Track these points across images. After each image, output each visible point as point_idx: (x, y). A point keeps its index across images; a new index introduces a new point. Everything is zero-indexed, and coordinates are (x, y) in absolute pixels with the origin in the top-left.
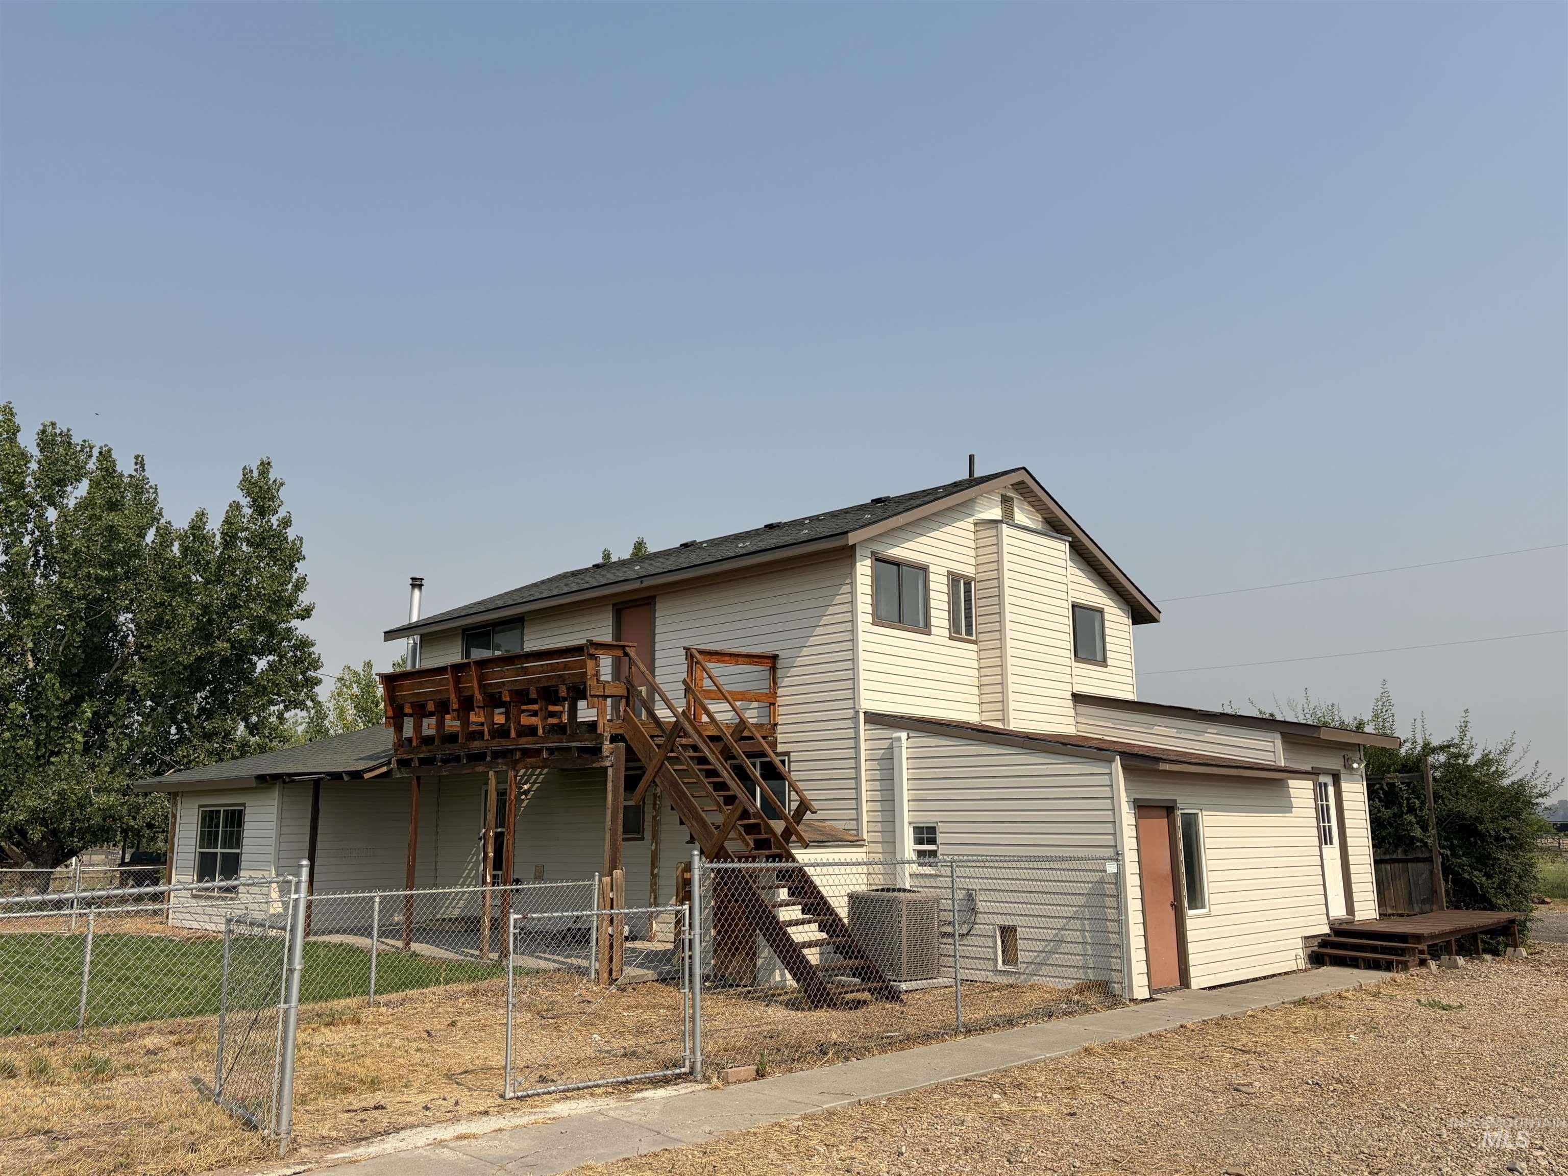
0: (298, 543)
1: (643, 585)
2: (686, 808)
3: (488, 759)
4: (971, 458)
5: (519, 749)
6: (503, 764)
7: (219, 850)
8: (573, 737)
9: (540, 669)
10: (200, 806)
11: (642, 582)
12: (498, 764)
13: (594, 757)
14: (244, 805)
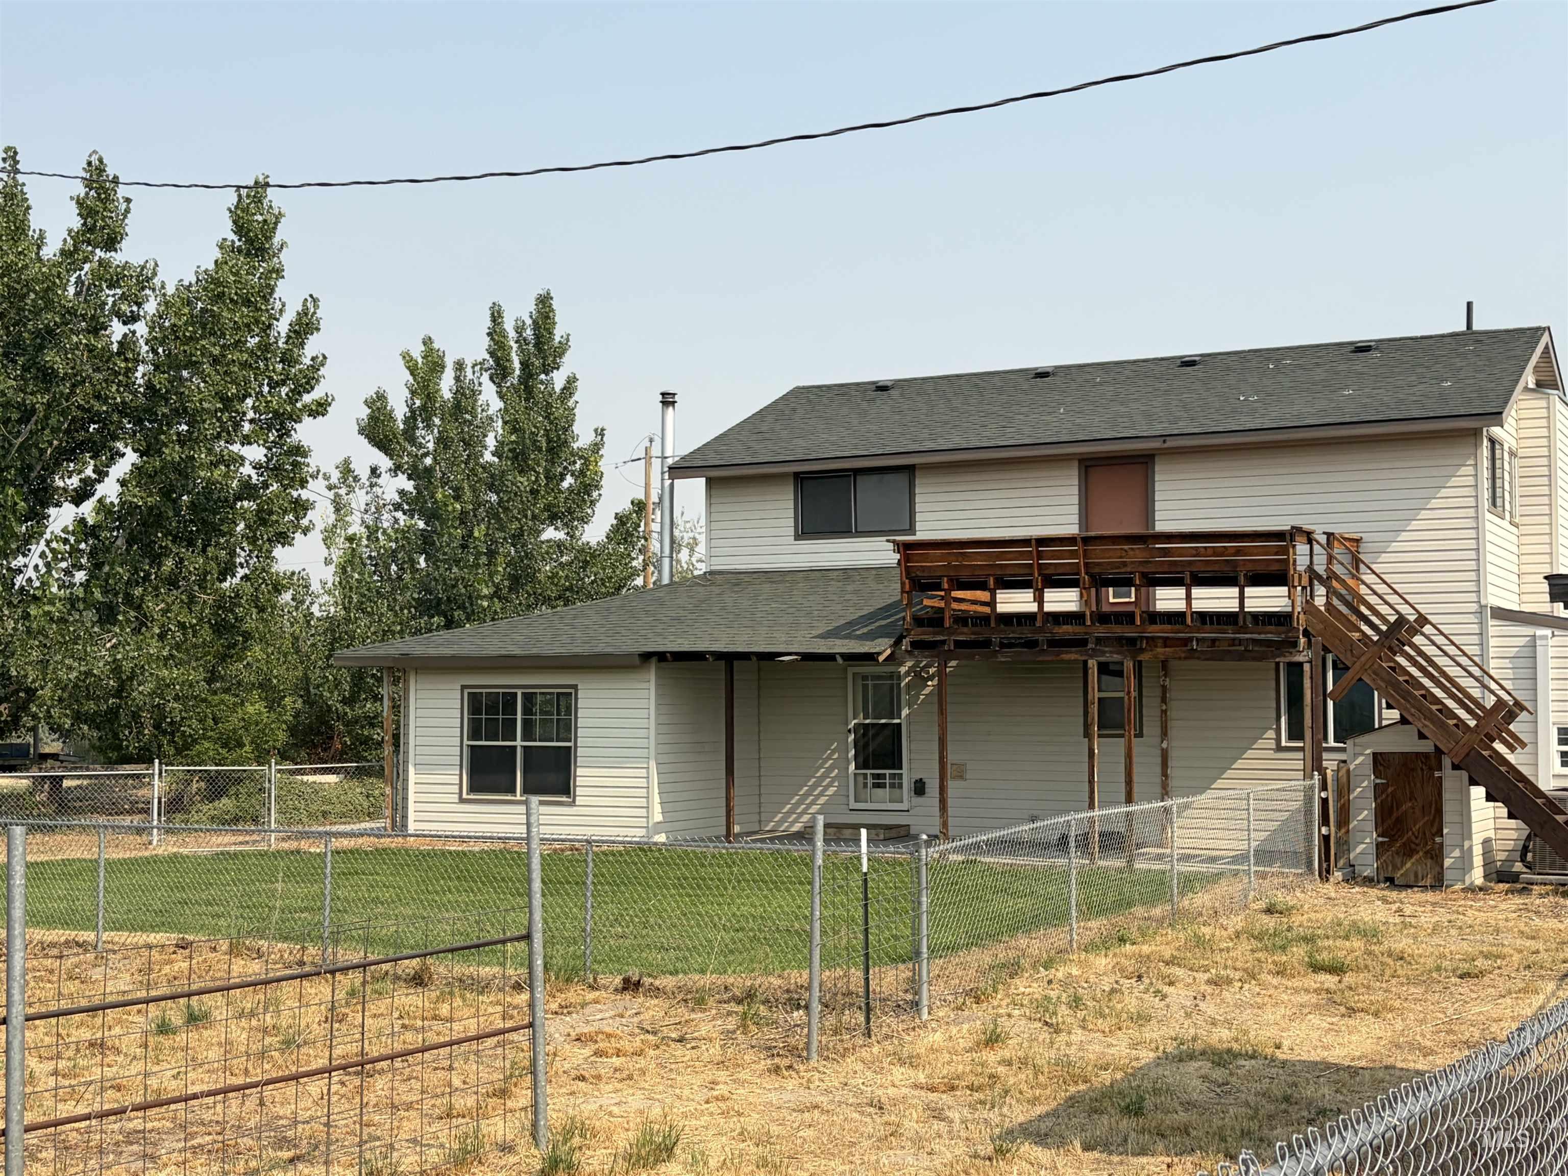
0: (310, 305)
1: (1166, 445)
2: (1414, 707)
3: (1090, 646)
4: (1469, 305)
5: (1147, 638)
6: (1111, 652)
7: (519, 743)
8: (1244, 629)
9: (1194, 552)
10: (463, 687)
11: (1164, 441)
12: (1105, 652)
13: (1278, 652)
14: (575, 687)
